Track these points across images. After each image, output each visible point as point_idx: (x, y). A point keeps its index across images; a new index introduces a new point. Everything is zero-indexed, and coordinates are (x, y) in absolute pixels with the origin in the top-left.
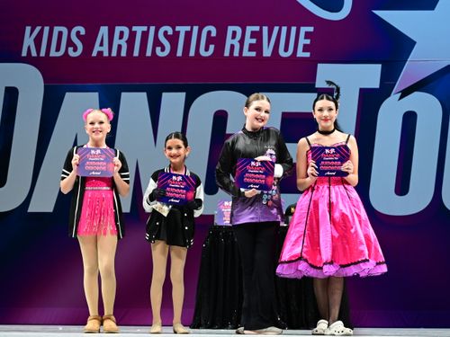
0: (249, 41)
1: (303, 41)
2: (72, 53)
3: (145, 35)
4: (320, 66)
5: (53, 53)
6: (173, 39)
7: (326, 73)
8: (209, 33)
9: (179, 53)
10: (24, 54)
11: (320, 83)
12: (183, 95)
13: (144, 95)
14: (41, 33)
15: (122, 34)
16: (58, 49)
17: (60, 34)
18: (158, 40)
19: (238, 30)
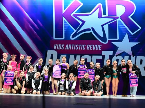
0: (91, 47)
1: (100, 47)
2: (62, 49)
3: (74, 46)
4: (103, 51)
5: (59, 49)
6: (78, 47)
7: (104, 53)
9: (79, 49)
10: (54, 49)
11: (103, 54)
12: (80, 56)
13: (74, 56)
14: (57, 45)
15: (70, 46)
16: (60, 48)
17: (60, 46)
18: (76, 47)
19: (89, 45)
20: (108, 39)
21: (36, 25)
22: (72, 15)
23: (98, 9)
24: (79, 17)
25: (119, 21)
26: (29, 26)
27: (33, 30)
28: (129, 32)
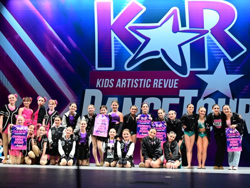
0: (160, 83)
2: (110, 86)
3: (131, 81)
4: (180, 90)
5: (105, 87)
6: (139, 83)
7: (182, 93)
8: (149, 81)
9: (140, 87)
10: (97, 87)
11: (180, 95)
12: (141, 99)
13: (130, 99)
14: (102, 81)
15: (124, 81)
16: (106, 85)
17: (107, 81)
18: (134, 83)
19: (157, 80)
20: (189, 69)
21: (65, 46)
22: (127, 27)
23: (173, 17)
24: (139, 31)
25: (208, 37)
26: (53, 47)
27: (61, 54)
28: (225, 56)
